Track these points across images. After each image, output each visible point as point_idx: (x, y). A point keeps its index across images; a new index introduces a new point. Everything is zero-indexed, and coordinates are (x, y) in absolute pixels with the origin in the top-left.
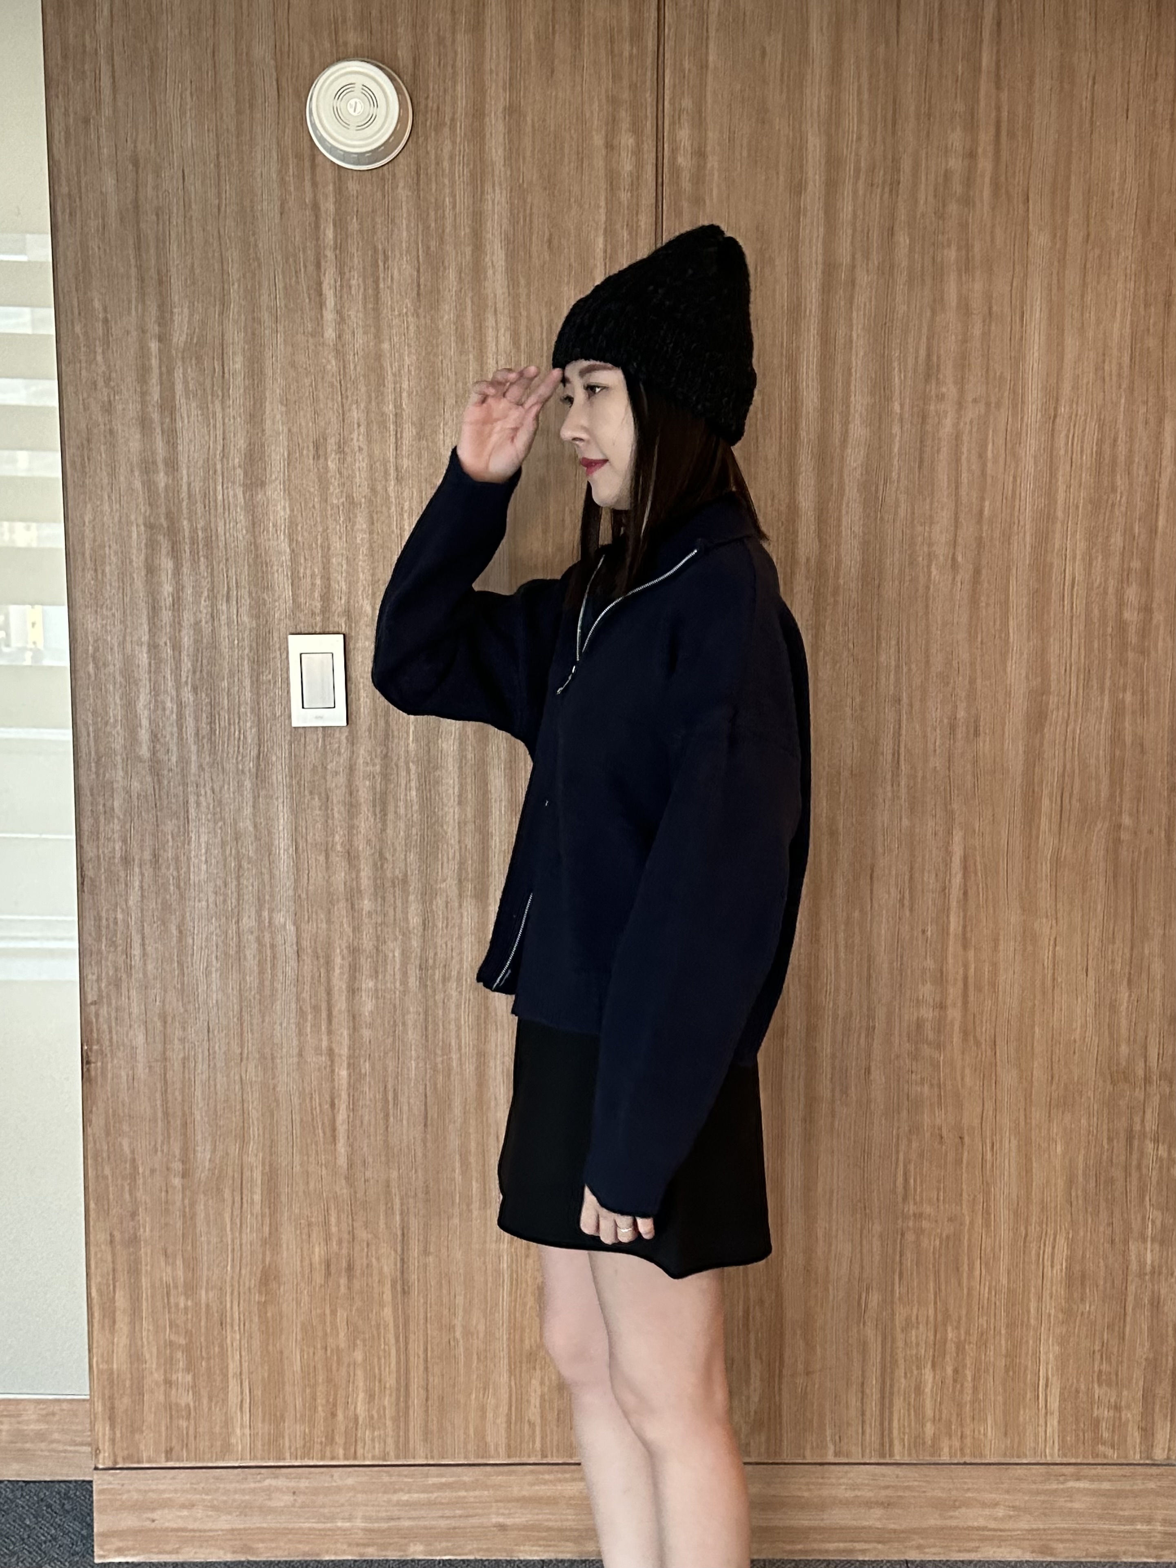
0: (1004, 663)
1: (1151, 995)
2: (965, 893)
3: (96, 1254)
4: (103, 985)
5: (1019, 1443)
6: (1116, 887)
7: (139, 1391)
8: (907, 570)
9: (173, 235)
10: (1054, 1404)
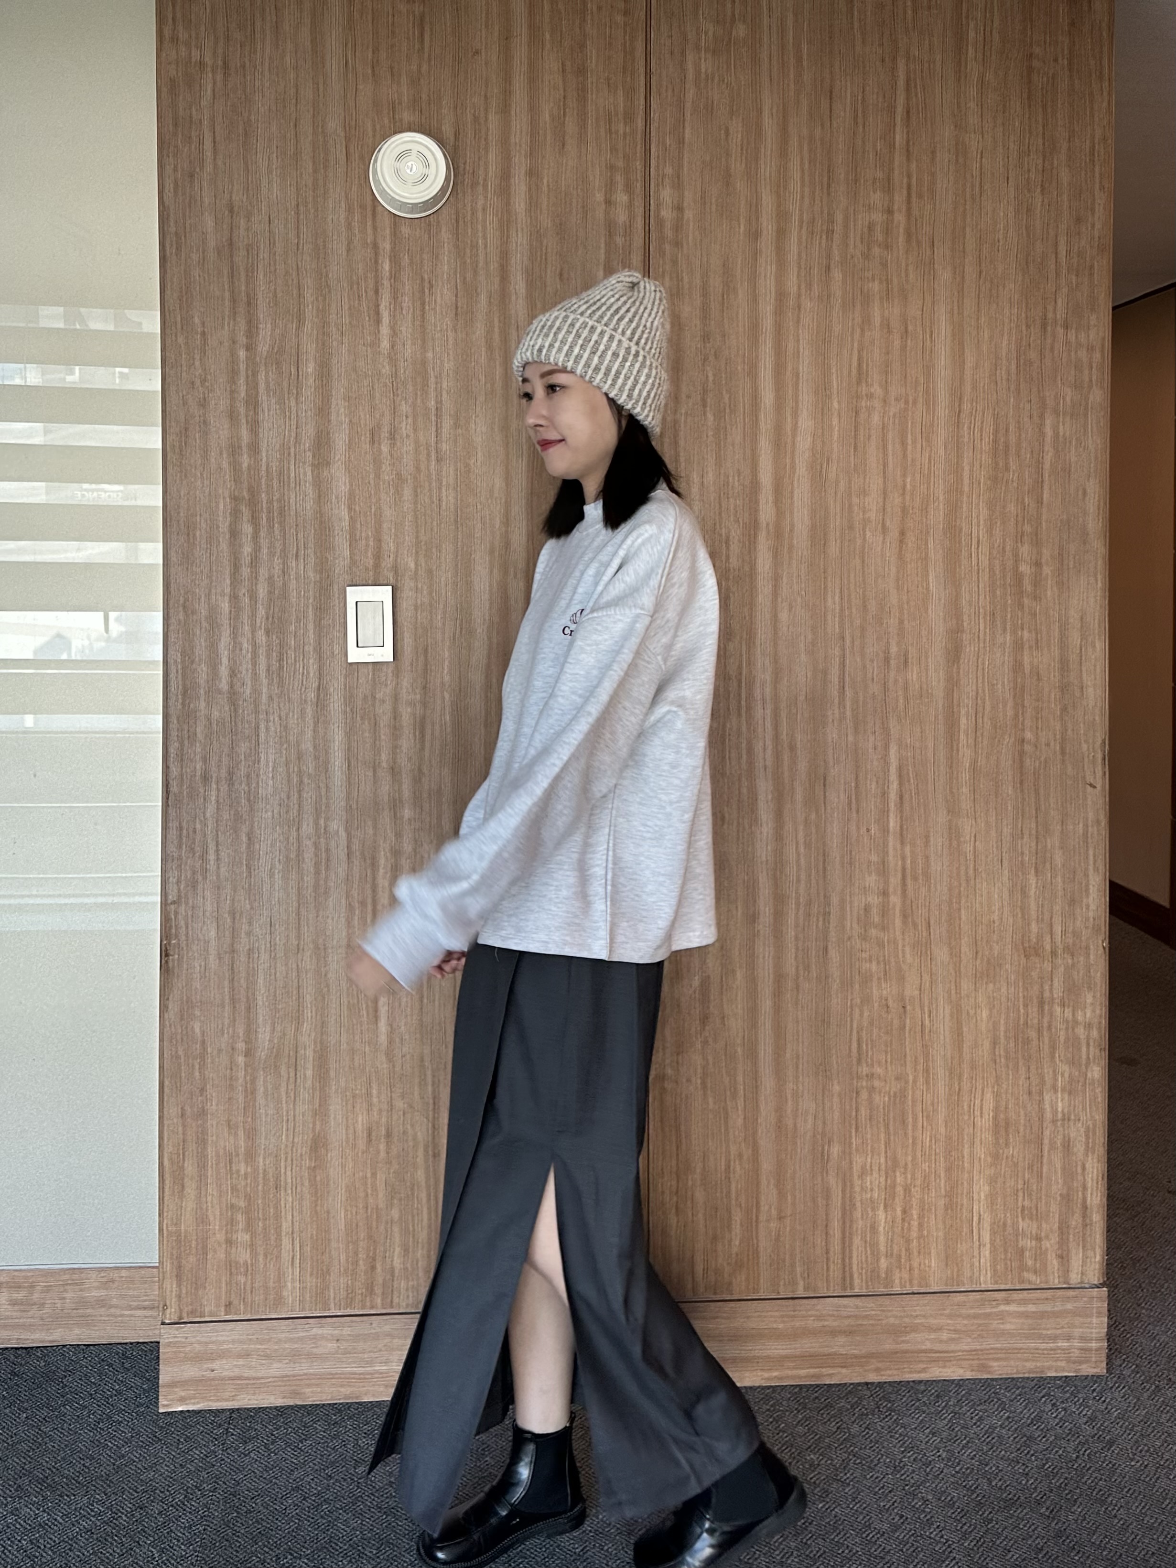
0: (926, 607)
1: (1053, 881)
2: (901, 798)
3: (168, 1127)
4: (182, 887)
5: (958, 1271)
7: (203, 1252)
8: (847, 532)
9: (260, 267)
10: (986, 1237)
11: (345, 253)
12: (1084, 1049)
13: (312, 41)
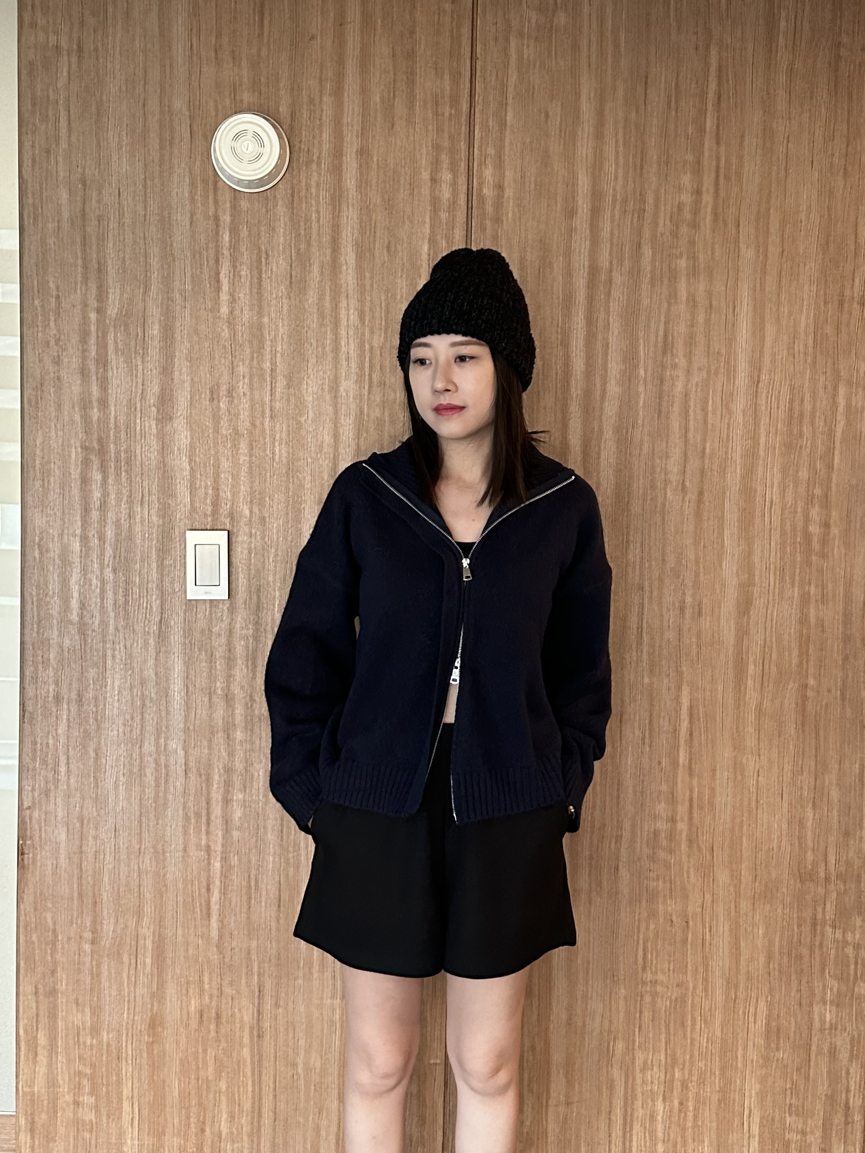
0: (720, 562)
1: (830, 814)
2: (691, 734)
3: (24, 1001)
4: (36, 794)
6: (803, 731)
7: (53, 1110)
8: (649, 492)
9: (110, 236)
10: (756, 1130)
11: (188, 224)
12: (852, 967)
13: (159, 27)
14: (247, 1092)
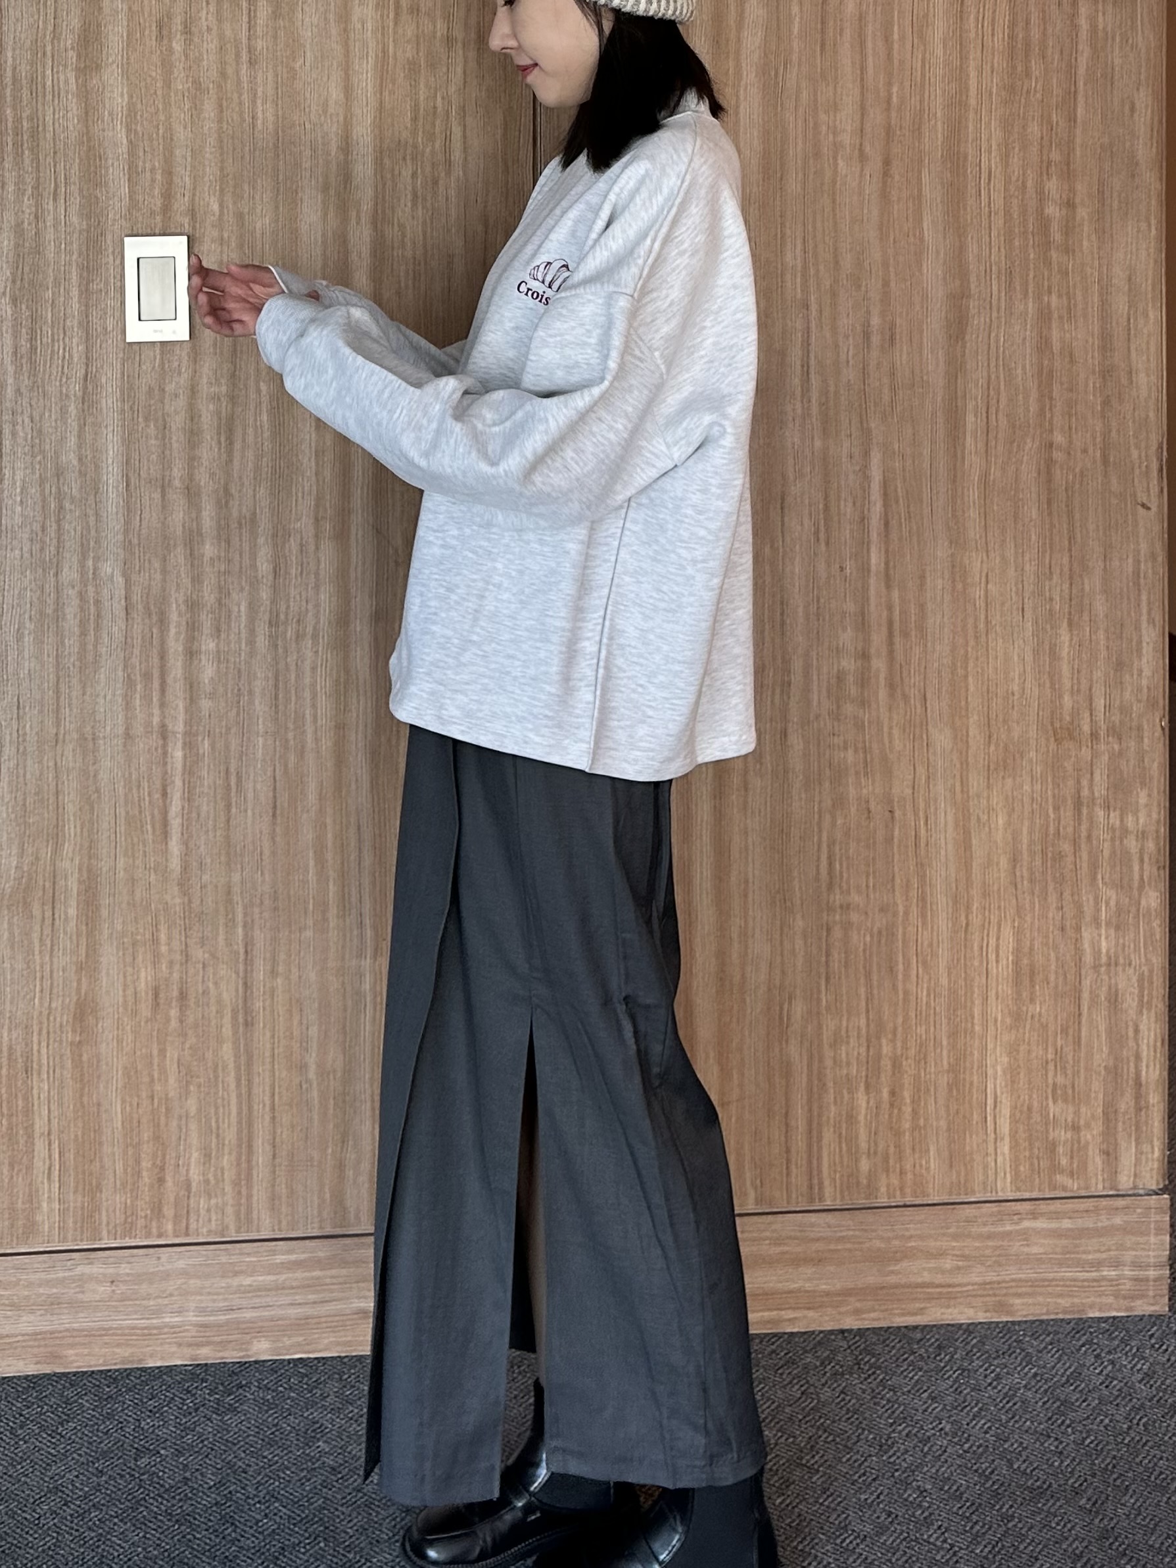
0: (919, 263)
1: (1094, 637)
2: (887, 524)
5: (966, 1175)
6: (1050, 514)
8: (811, 161)
10: (1005, 1127)
12: (1136, 868)
14: (229, 1114)
